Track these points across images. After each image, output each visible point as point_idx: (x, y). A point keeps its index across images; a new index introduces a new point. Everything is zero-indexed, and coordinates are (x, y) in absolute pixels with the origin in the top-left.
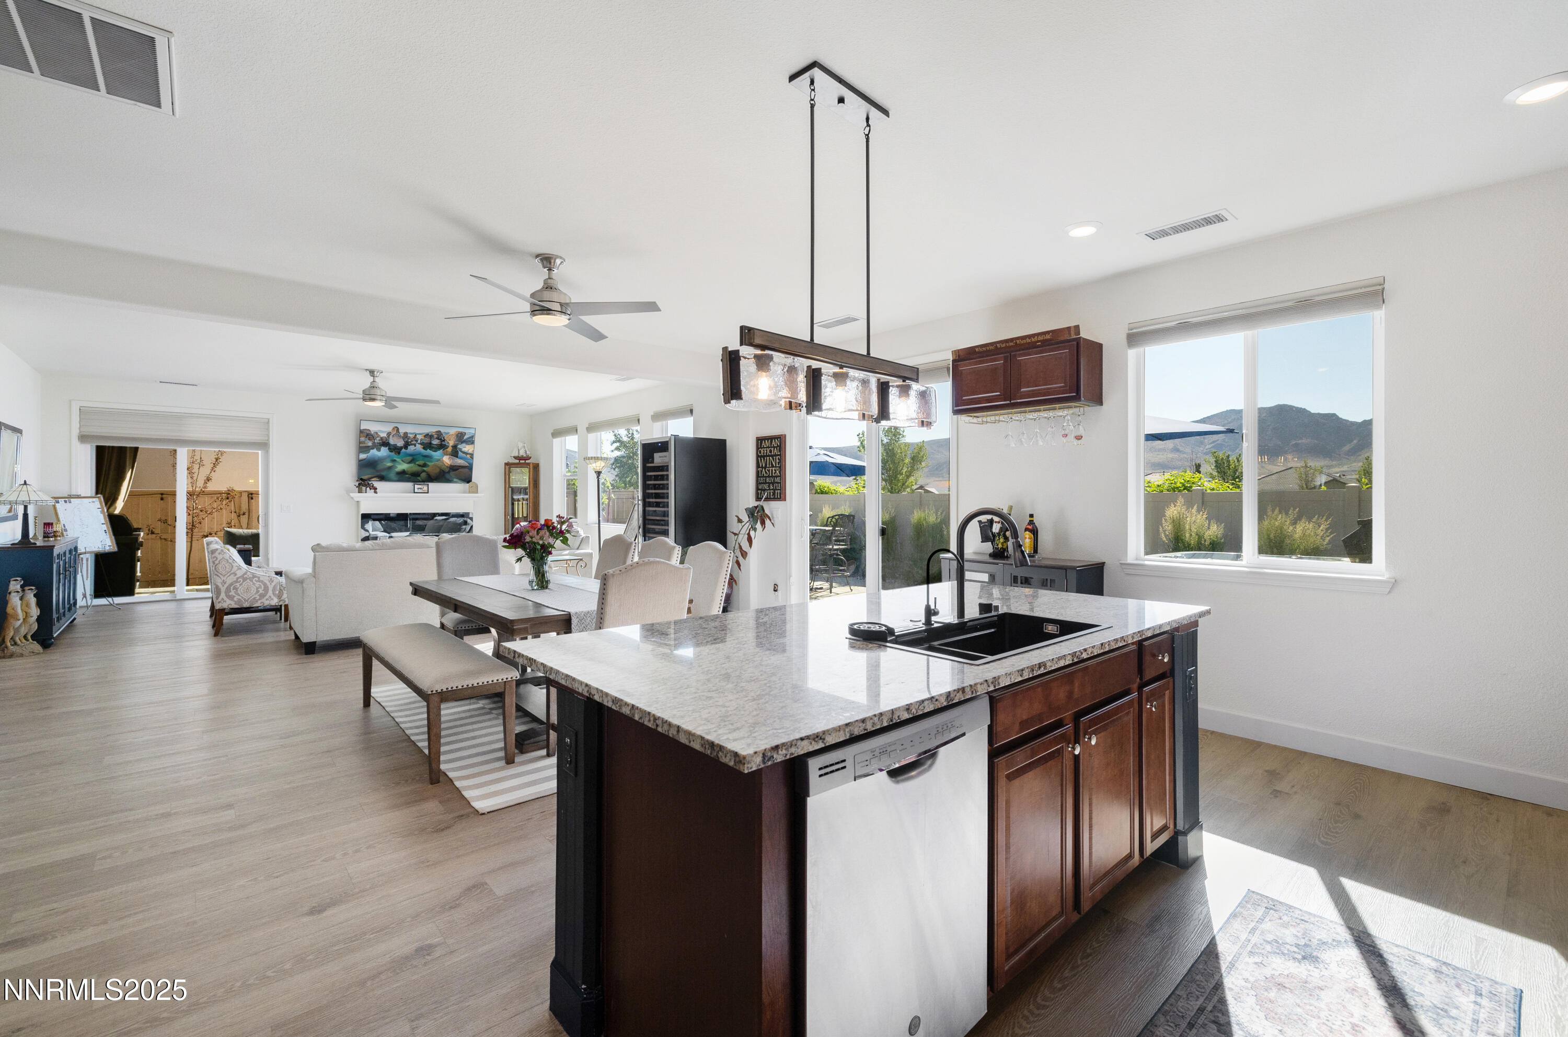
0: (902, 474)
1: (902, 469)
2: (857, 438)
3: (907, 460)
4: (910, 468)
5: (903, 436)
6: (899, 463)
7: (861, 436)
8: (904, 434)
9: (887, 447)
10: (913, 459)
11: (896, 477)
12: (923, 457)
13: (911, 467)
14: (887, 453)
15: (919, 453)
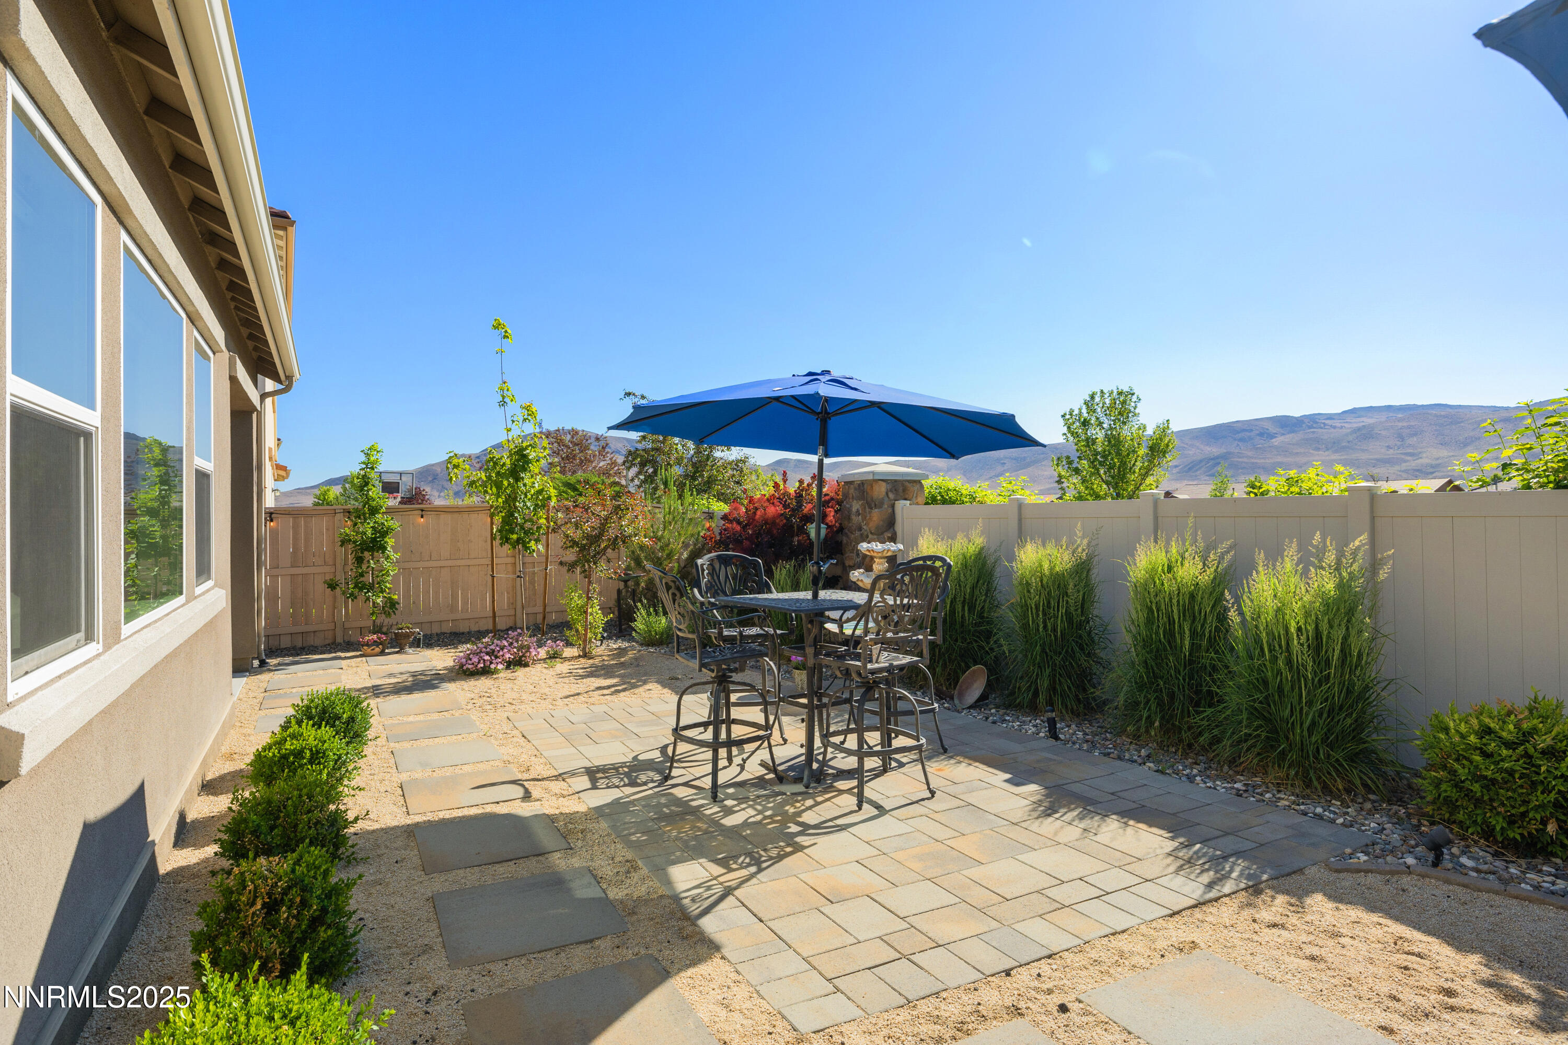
0: (1134, 472)
1: (1134, 465)
2: (1062, 422)
3: (1142, 452)
4: (1146, 464)
5: (1135, 415)
6: (1128, 455)
7: (1068, 417)
8: (1137, 411)
9: (1109, 432)
10: (1153, 449)
11: (1124, 476)
12: (1167, 445)
13: (1149, 461)
14: (1109, 442)
15: (1161, 439)
